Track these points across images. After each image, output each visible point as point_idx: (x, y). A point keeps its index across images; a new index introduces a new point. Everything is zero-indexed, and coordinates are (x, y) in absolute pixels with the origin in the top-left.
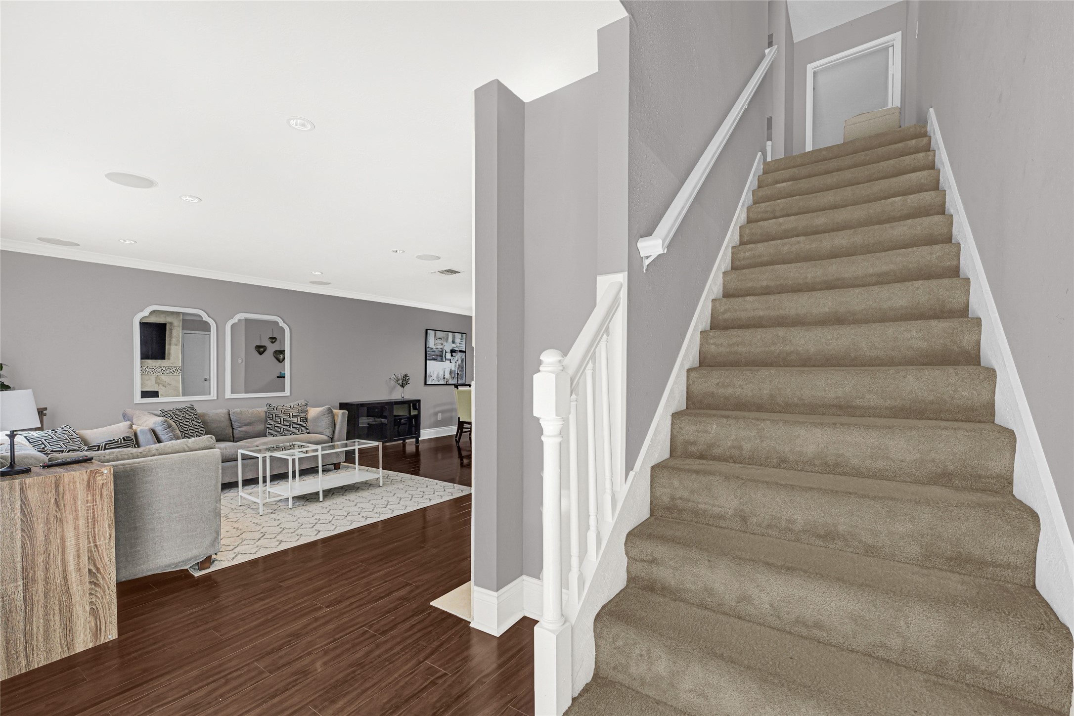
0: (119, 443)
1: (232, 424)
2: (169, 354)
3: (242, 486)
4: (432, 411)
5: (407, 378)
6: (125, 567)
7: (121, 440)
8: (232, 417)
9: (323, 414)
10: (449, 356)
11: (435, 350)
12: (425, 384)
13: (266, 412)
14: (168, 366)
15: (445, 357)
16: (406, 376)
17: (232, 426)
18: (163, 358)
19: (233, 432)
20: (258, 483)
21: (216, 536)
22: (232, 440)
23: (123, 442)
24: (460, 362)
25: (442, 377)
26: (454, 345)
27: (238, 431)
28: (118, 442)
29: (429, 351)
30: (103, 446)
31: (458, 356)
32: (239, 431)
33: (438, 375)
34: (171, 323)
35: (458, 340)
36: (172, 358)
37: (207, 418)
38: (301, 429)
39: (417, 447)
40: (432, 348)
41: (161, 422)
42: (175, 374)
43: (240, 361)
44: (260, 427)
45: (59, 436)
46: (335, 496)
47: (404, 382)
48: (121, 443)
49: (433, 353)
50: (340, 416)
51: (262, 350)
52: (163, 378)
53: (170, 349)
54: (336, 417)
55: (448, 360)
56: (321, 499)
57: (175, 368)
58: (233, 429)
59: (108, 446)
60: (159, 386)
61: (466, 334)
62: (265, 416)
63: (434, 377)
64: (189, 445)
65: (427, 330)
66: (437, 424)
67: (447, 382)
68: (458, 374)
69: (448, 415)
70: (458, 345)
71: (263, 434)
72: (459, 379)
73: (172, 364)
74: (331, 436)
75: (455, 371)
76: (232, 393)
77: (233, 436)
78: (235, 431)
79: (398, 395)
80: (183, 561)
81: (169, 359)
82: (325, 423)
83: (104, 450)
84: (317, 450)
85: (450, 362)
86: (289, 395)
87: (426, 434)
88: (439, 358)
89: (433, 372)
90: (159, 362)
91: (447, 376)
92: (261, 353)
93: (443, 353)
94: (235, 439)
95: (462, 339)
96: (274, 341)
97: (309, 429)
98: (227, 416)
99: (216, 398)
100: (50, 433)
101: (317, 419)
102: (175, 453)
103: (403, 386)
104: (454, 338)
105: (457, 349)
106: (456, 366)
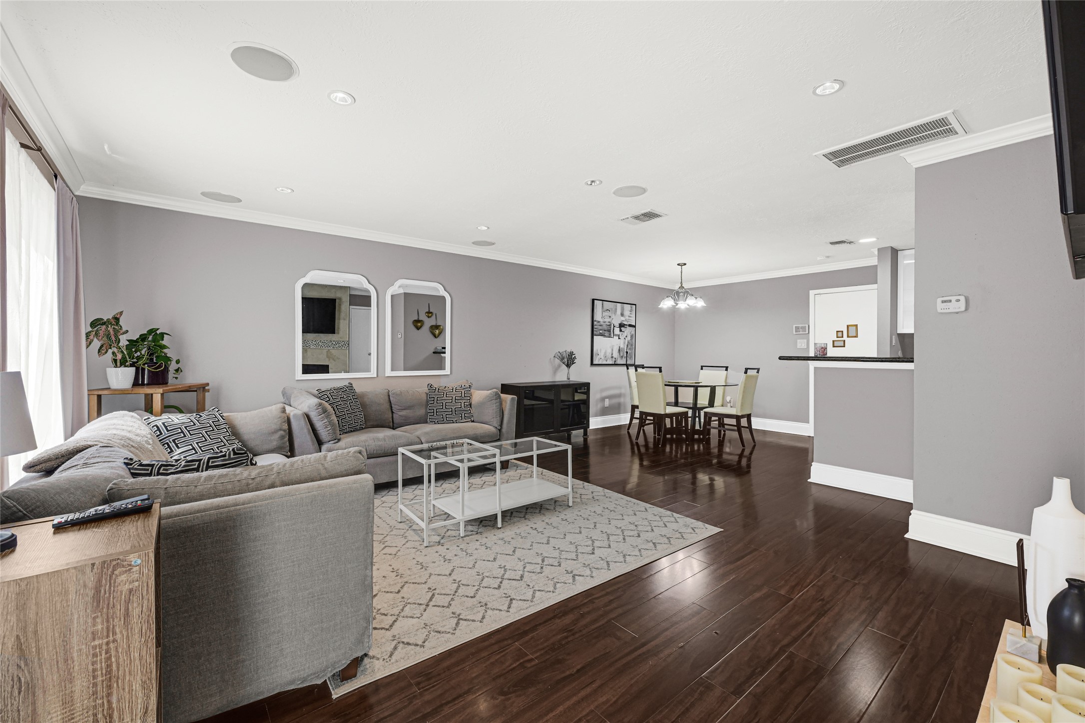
0: (227, 458)
1: (392, 407)
2: (339, 328)
3: (403, 486)
4: (598, 396)
5: (573, 356)
6: (221, 691)
7: (229, 455)
8: (391, 399)
9: (489, 399)
10: (617, 331)
11: (602, 323)
12: (592, 364)
13: (427, 394)
14: (337, 340)
15: (613, 333)
16: (572, 353)
17: (392, 409)
18: (334, 333)
19: (392, 417)
20: (423, 483)
21: (365, 625)
22: (392, 426)
23: (232, 456)
24: (629, 338)
25: (610, 356)
26: (623, 318)
27: (397, 416)
28: (225, 456)
29: (596, 325)
30: (206, 461)
31: (628, 331)
32: (399, 415)
33: (605, 353)
34: (340, 299)
35: (627, 313)
36: (341, 332)
37: (366, 399)
38: (465, 416)
39: (585, 440)
40: (599, 322)
41: (316, 406)
42: (344, 348)
43: (400, 336)
44: (421, 412)
45: (203, 422)
46: (515, 519)
47: (569, 360)
48: (230, 459)
49: (600, 328)
50: (508, 402)
51: (419, 324)
52: (333, 352)
53: (339, 323)
54: (503, 403)
55: (616, 335)
56: (499, 525)
57: (343, 343)
58: (392, 412)
59: (212, 462)
60: (329, 360)
61: (635, 305)
62: (426, 398)
63: (602, 355)
64: (326, 465)
65: (593, 300)
66: (605, 412)
67: (615, 362)
68: (627, 352)
69: (615, 401)
70: (627, 318)
71: (423, 421)
72: (628, 359)
73: (341, 338)
74: (499, 428)
75: (623, 349)
76: (392, 370)
77: (393, 421)
78: (394, 415)
79: (562, 376)
80: (315, 674)
81: (338, 333)
82: (491, 412)
83: (206, 470)
84: (494, 456)
85: (619, 338)
86: (449, 374)
87: (596, 423)
88: (607, 334)
89: (601, 350)
90: (330, 337)
91: (616, 355)
92: (418, 328)
93: (610, 327)
94: (395, 425)
95: (631, 311)
96: (430, 315)
97: (472, 416)
98: (387, 398)
99: (376, 376)
100: (192, 418)
101: (481, 404)
102: (306, 481)
103: (568, 366)
104: (623, 309)
105: (626, 323)
106: (624, 343)
